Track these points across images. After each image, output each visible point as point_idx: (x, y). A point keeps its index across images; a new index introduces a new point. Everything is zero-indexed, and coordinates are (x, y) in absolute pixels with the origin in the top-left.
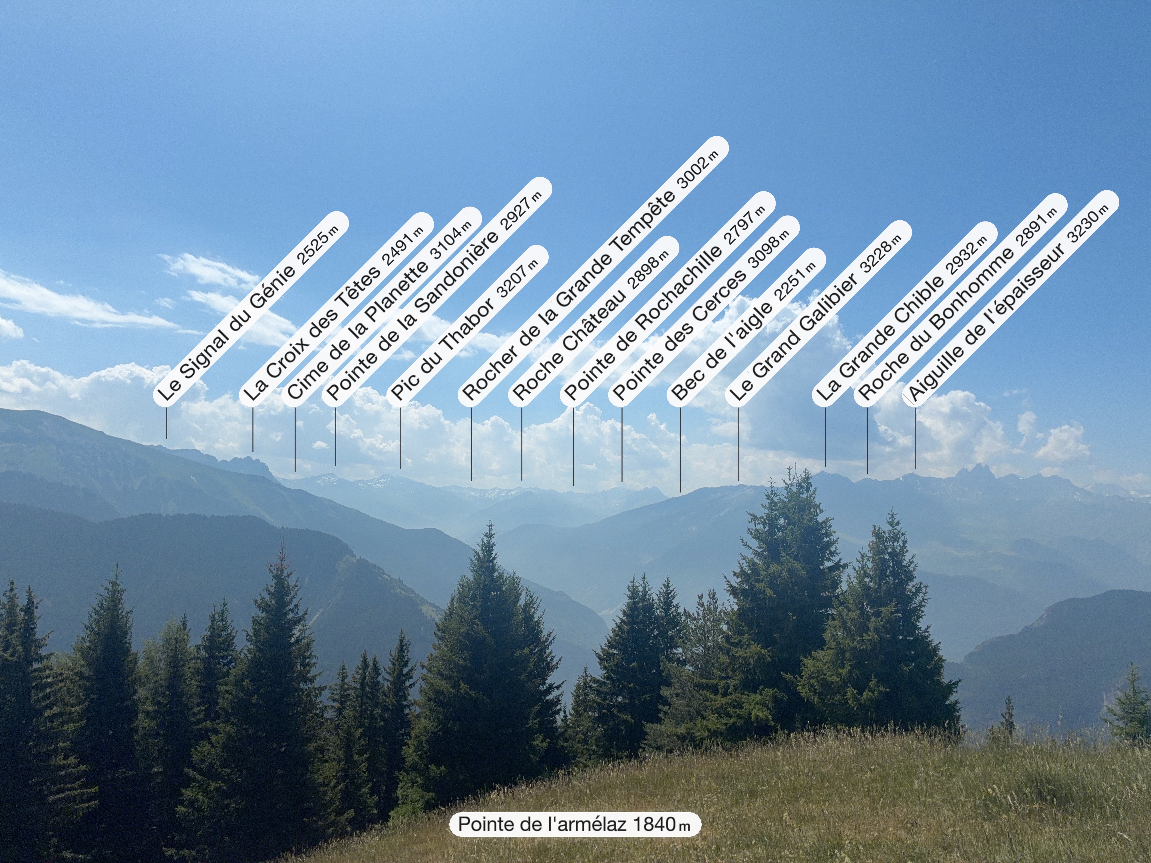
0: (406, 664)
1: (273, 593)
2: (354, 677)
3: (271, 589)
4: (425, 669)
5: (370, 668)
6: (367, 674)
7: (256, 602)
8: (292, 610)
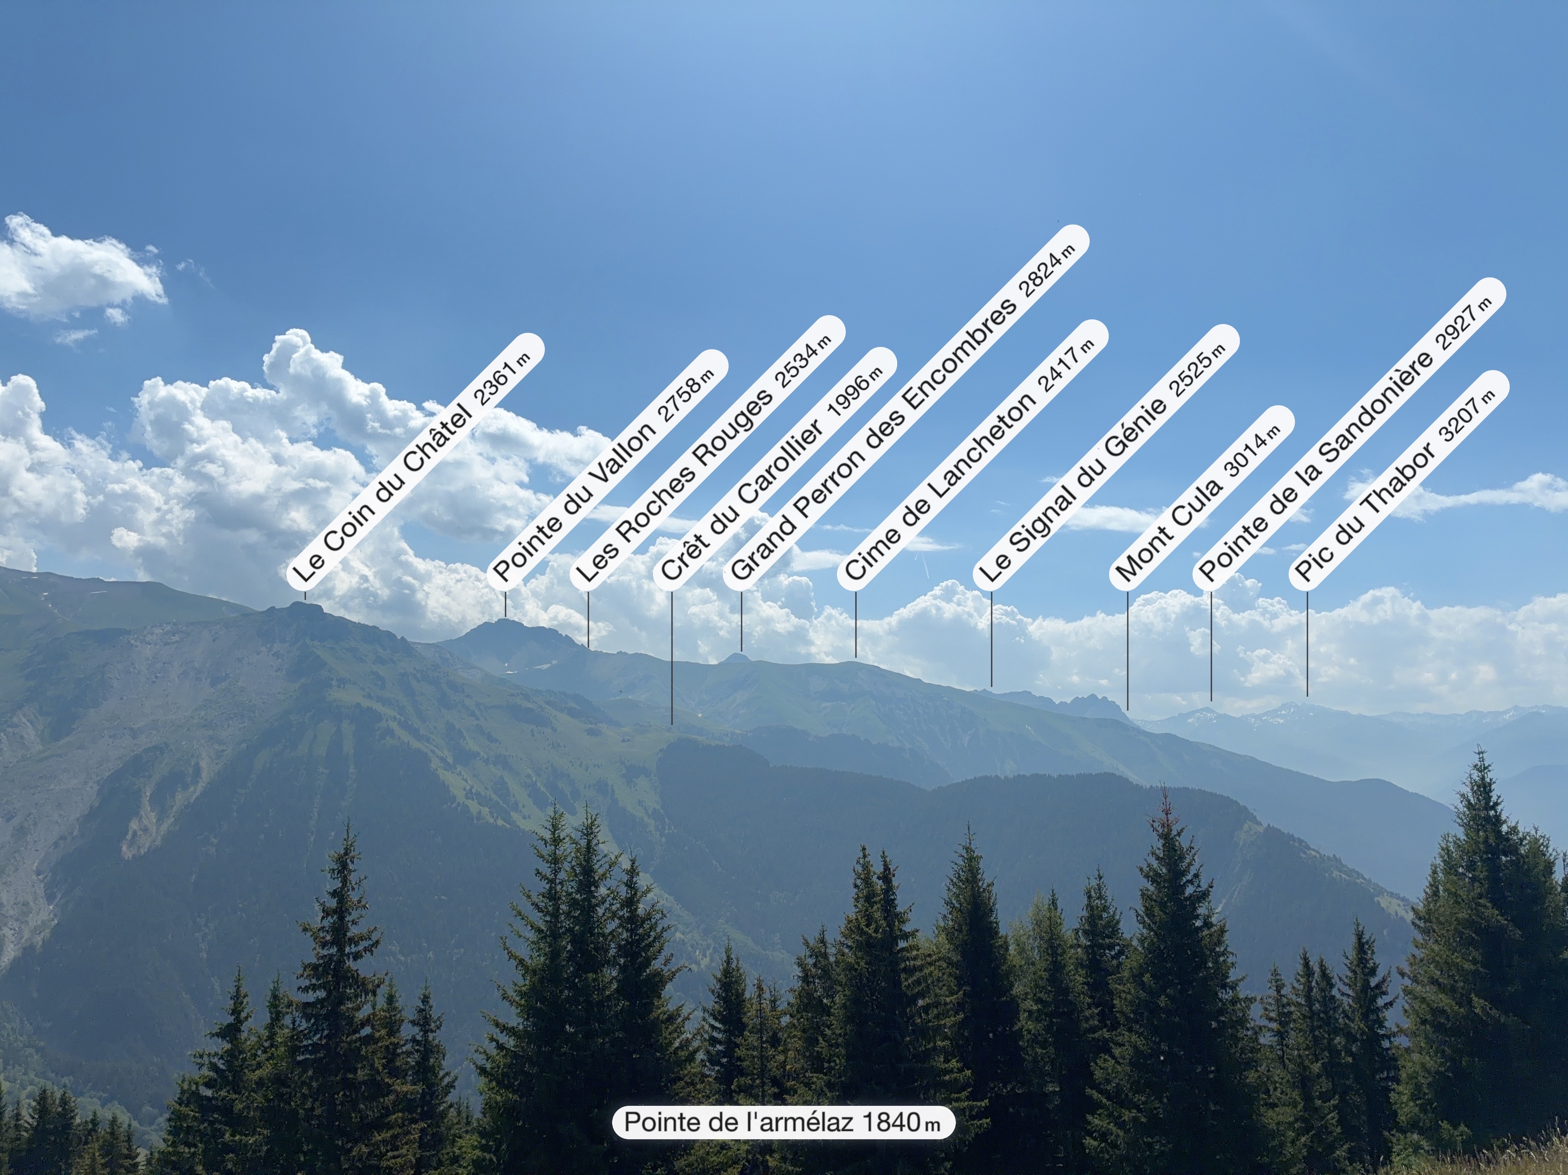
0: (1373, 972)
1: (1162, 858)
2: (1294, 988)
3: (1158, 852)
4: (1406, 978)
5: (1316, 975)
6: (1314, 984)
7: (1141, 870)
8: (1191, 882)
